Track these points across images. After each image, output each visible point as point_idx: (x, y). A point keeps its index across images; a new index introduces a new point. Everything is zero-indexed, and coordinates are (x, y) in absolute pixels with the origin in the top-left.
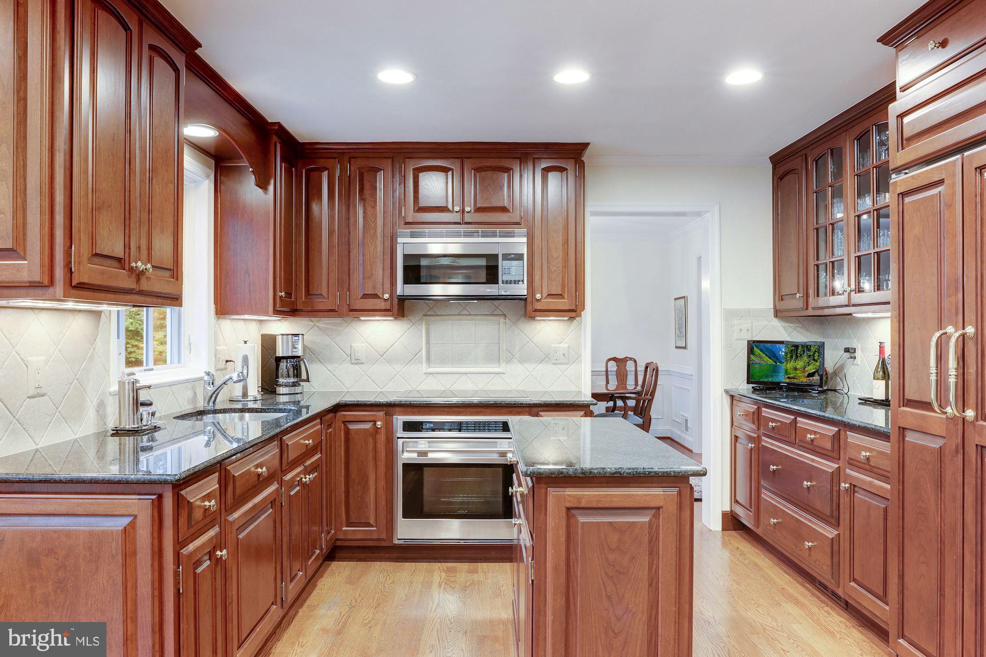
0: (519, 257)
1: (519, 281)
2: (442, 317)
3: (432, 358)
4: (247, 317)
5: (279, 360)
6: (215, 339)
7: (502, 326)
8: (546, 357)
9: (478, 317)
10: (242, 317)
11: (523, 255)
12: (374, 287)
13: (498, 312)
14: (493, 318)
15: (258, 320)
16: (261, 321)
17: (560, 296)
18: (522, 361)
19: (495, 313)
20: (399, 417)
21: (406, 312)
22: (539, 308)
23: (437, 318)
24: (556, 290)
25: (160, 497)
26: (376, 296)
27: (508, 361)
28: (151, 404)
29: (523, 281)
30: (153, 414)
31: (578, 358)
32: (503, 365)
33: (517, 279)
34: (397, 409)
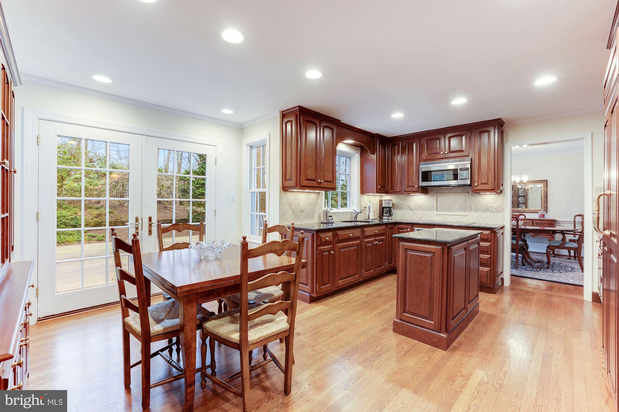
0: (467, 169)
1: (467, 179)
2: (442, 194)
3: (438, 209)
4: (371, 194)
5: (383, 208)
6: (360, 201)
7: (467, 196)
8: (487, 209)
9: (457, 193)
10: (369, 194)
11: (468, 168)
12: (412, 183)
13: (465, 191)
14: (463, 193)
15: (380, 195)
16: (381, 196)
17: (487, 184)
18: (476, 211)
19: (464, 191)
20: (416, 228)
21: (428, 192)
22: (477, 189)
23: (440, 194)
24: (484, 181)
25: (313, 234)
26: (413, 186)
27: (470, 211)
28: (332, 217)
29: (468, 178)
30: (332, 219)
31: (503, 210)
32: (467, 212)
33: (466, 178)
34: (415, 225)
